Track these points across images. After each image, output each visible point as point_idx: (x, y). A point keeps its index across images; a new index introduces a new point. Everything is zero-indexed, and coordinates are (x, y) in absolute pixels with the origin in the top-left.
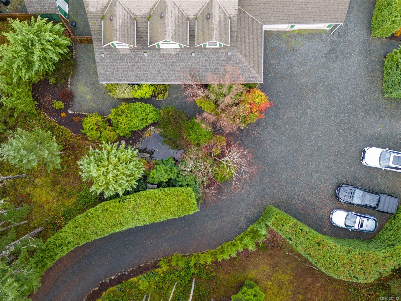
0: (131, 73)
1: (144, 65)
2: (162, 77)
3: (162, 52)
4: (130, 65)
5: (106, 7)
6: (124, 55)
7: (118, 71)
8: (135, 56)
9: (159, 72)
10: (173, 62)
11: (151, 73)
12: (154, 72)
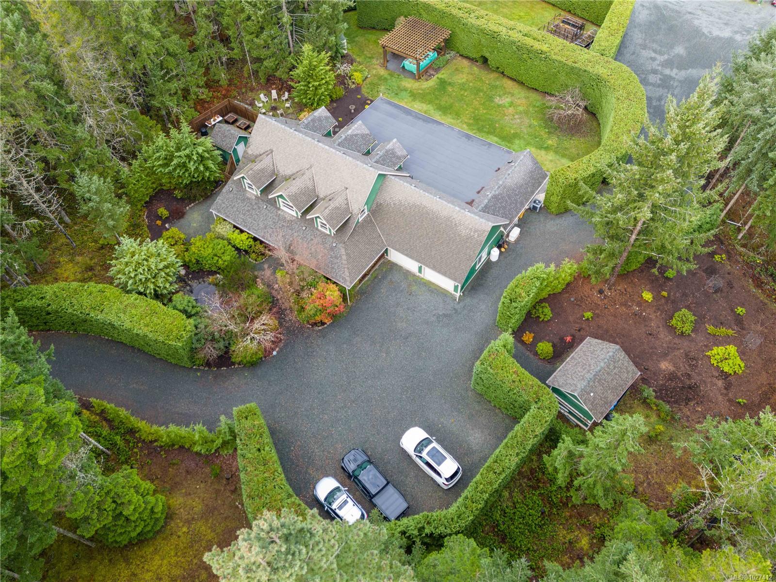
0: (241, 216)
1: (257, 215)
2: (265, 233)
3: (279, 212)
4: (246, 208)
5: (261, 155)
6: (248, 199)
7: (232, 208)
8: (256, 204)
9: (265, 228)
10: (283, 226)
11: (258, 225)
12: (261, 225)
